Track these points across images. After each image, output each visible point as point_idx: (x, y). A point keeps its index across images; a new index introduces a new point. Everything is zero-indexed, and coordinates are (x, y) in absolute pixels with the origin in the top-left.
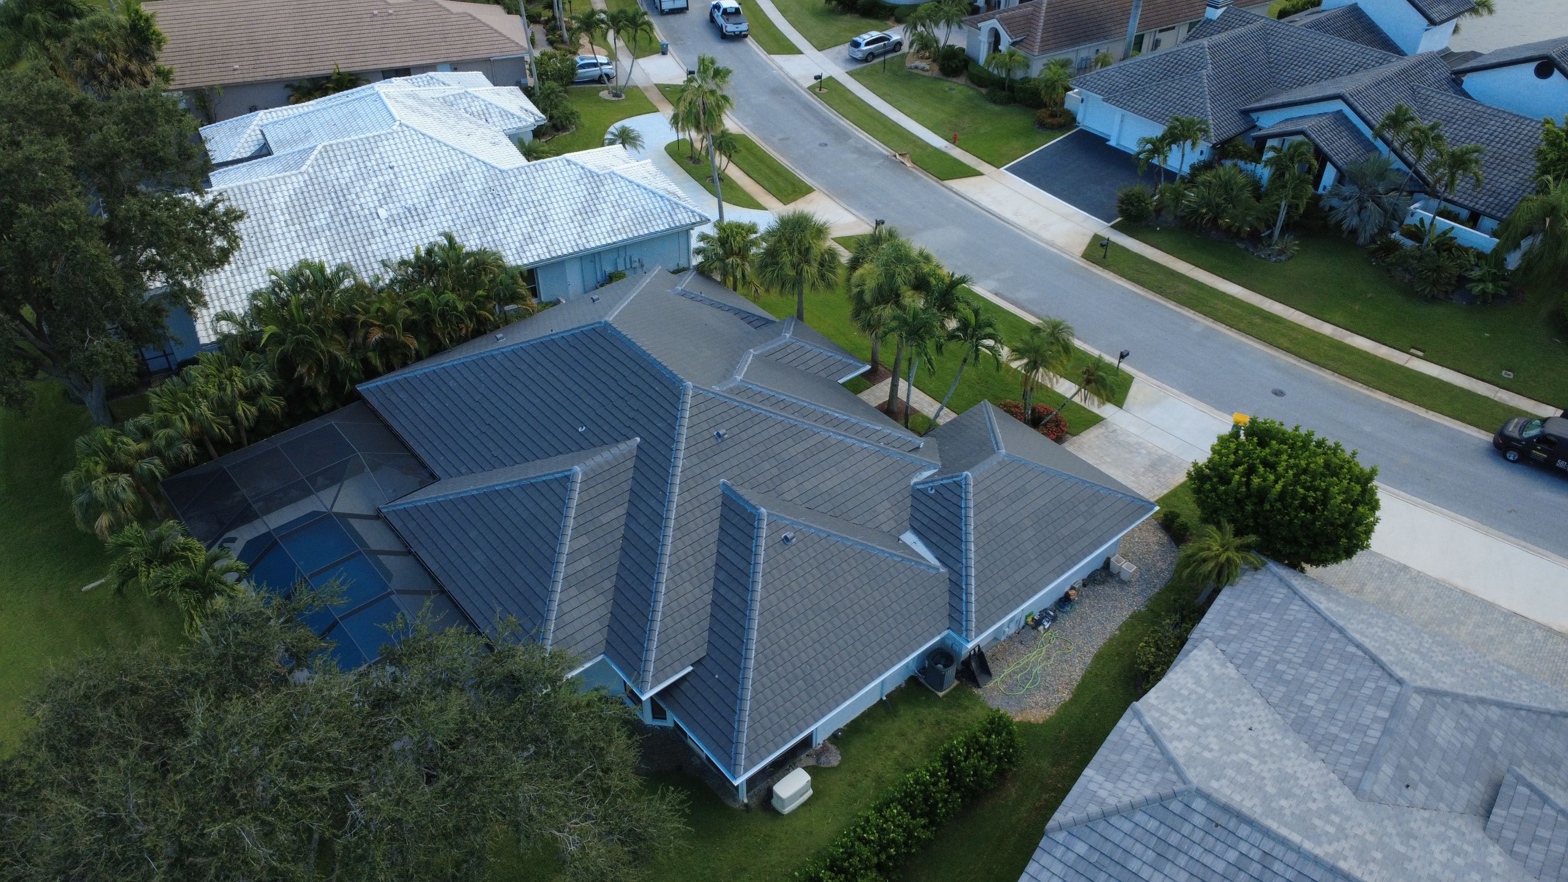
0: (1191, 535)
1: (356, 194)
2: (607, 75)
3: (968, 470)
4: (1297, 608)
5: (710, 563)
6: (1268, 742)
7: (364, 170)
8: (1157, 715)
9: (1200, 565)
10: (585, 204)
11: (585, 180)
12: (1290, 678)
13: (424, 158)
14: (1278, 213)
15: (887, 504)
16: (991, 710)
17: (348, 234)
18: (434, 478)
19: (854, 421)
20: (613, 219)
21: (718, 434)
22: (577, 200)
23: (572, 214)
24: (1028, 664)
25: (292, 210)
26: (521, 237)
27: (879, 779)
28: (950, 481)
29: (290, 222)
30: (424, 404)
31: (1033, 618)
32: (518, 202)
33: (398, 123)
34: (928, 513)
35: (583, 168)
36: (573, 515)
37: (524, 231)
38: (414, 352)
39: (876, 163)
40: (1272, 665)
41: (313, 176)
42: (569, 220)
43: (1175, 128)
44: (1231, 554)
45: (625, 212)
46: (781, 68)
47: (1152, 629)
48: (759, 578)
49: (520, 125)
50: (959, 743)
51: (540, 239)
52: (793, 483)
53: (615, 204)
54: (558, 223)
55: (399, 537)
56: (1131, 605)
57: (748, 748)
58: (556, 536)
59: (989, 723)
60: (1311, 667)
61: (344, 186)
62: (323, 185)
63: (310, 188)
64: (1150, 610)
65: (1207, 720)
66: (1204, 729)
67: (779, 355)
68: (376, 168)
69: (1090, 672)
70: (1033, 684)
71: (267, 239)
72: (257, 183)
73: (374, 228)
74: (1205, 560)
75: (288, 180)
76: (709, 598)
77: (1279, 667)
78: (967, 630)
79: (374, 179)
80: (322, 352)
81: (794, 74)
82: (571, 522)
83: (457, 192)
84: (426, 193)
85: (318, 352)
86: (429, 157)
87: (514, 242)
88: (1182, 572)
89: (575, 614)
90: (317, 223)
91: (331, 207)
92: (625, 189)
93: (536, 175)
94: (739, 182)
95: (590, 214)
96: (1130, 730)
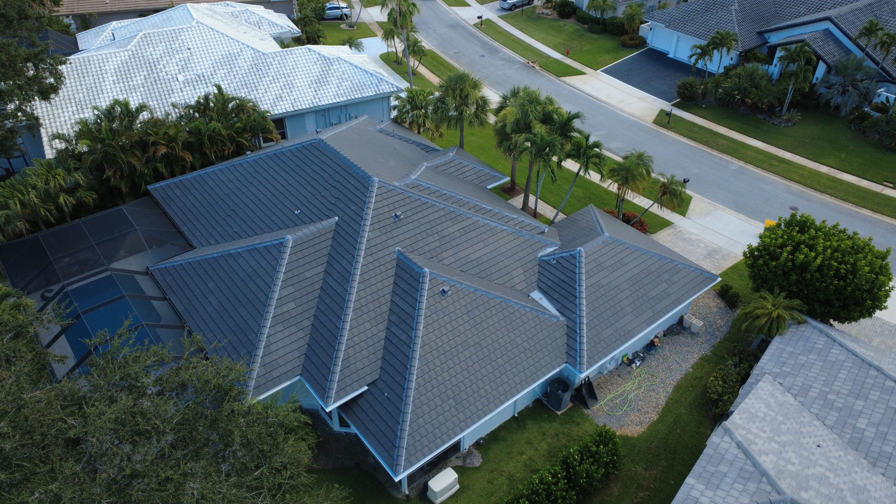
0: (741, 302)
1: (164, 65)
2: (346, 15)
3: (580, 246)
4: (838, 352)
5: (385, 308)
6: (835, 457)
7: (170, 50)
8: (744, 433)
9: (754, 320)
10: (320, 77)
11: (321, 62)
12: (840, 405)
13: (211, 44)
14: (787, 94)
15: (520, 271)
16: (598, 426)
17: (156, 90)
18: (192, 247)
19: (497, 211)
20: (338, 87)
21: (396, 215)
22: (314, 74)
23: (310, 83)
24: (624, 392)
25: (118, 73)
26: (274, 97)
27: (511, 478)
28: (568, 254)
29: (116, 82)
30: (191, 197)
31: (628, 358)
32: (273, 74)
33: (195, 21)
34: (551, 277)
35: (319, 54)
36: (283, 271)
37: (277, 92)
38: (189, 164)
39: (516, 67)
40: (823, 395)
41: (135, 52)
42: (308, 87)
43: (717, 38)
44: (781, 311)
45: (346, 83)
46: (457, 14)
47: (718, 367)
48: (422, 320)
49: (281, 31)
50: (574, 451)
51: (288, 98)
52: (450, 252)
53: (340, 77)
54: (300, 88)
55: (159, 286)
56: (700, 350)
57: (408, 452)
58: (270, 286)
59: (598, 436)
60: (858, 397)
61: (155, 60)
62: (141, 58)
63: (133, 60)
64: (714, 354)
65: (784, 438)
66: (784, 445)
67: (445, 167)
68: (178, 49)
69: (672, 399)
70: (629, 406)
71: (100, 92)
72: (96, 56)
73: (174, 87)
74: (758, 317)
75: (117, 55)
76: (383, 335)
77: (829, 396)
78: (580, 364)
79: (177, 56)
80: (123, 161)
81: (464, 17)
82: (281, 276)
83: (232, 66)
84: (211, 66)
85: (120, 160)
86: (215, 43)
87: (269, 100)
88: (741, 325)
89: (280, 344)
90: (135, 83)
91: (146, 73)
92: (347, 68)
93: (287, 57)
94: (427, 76)
95: (322, 84)
96: (723, 445)
